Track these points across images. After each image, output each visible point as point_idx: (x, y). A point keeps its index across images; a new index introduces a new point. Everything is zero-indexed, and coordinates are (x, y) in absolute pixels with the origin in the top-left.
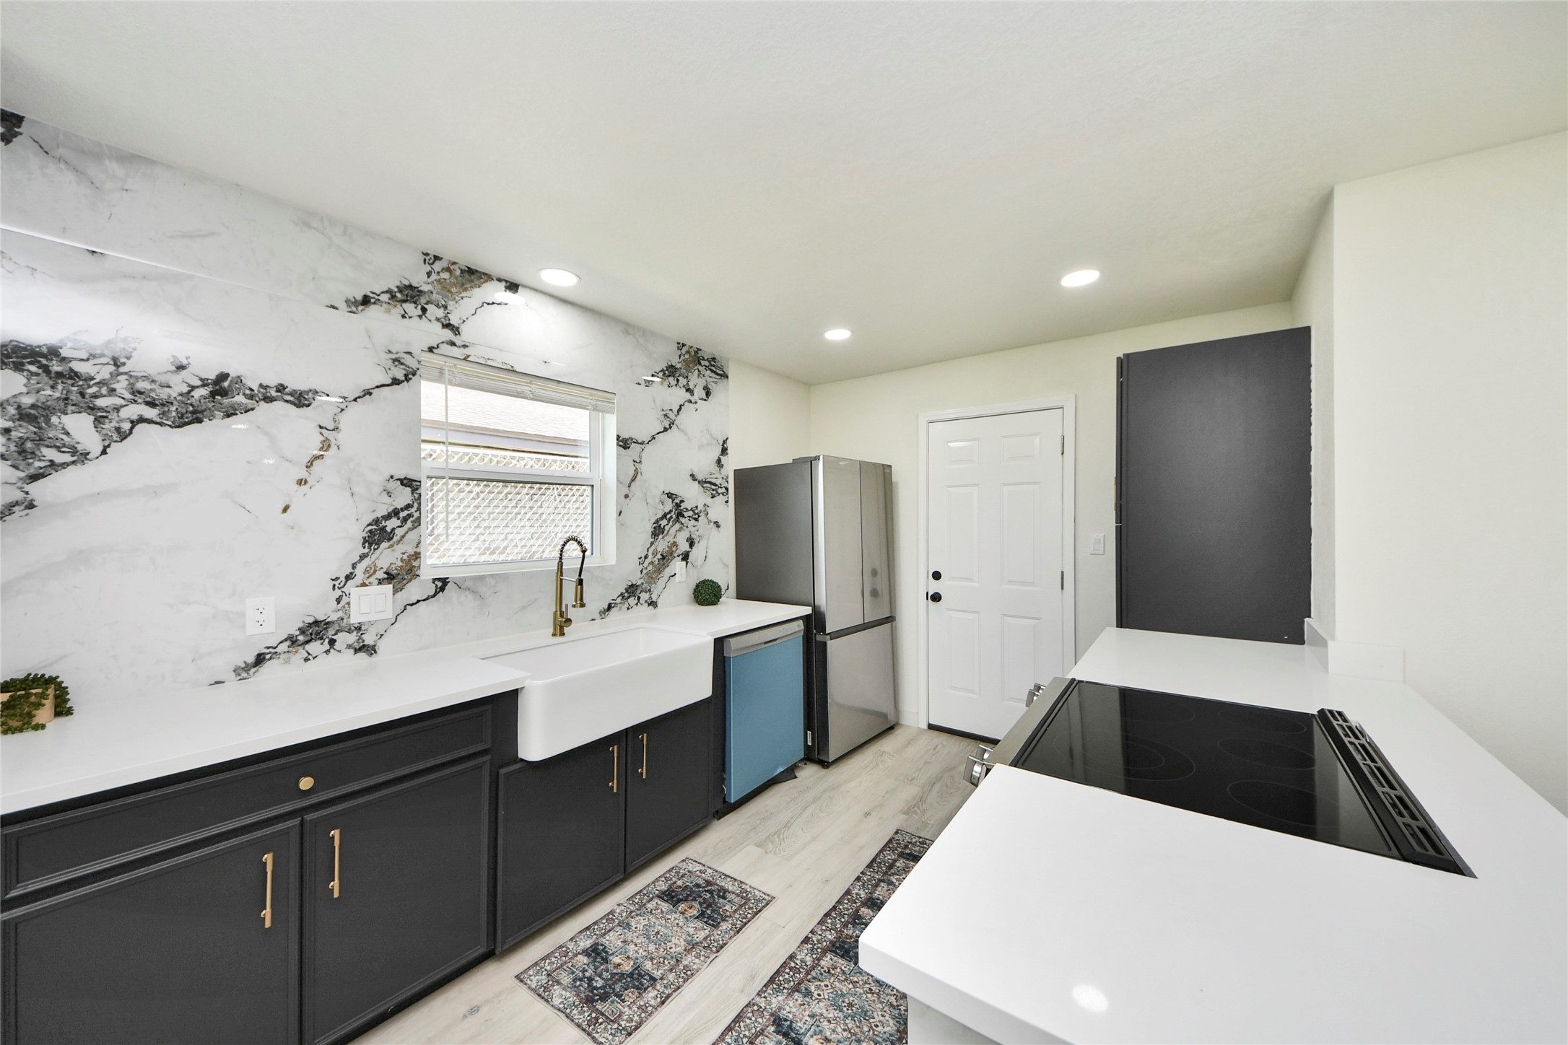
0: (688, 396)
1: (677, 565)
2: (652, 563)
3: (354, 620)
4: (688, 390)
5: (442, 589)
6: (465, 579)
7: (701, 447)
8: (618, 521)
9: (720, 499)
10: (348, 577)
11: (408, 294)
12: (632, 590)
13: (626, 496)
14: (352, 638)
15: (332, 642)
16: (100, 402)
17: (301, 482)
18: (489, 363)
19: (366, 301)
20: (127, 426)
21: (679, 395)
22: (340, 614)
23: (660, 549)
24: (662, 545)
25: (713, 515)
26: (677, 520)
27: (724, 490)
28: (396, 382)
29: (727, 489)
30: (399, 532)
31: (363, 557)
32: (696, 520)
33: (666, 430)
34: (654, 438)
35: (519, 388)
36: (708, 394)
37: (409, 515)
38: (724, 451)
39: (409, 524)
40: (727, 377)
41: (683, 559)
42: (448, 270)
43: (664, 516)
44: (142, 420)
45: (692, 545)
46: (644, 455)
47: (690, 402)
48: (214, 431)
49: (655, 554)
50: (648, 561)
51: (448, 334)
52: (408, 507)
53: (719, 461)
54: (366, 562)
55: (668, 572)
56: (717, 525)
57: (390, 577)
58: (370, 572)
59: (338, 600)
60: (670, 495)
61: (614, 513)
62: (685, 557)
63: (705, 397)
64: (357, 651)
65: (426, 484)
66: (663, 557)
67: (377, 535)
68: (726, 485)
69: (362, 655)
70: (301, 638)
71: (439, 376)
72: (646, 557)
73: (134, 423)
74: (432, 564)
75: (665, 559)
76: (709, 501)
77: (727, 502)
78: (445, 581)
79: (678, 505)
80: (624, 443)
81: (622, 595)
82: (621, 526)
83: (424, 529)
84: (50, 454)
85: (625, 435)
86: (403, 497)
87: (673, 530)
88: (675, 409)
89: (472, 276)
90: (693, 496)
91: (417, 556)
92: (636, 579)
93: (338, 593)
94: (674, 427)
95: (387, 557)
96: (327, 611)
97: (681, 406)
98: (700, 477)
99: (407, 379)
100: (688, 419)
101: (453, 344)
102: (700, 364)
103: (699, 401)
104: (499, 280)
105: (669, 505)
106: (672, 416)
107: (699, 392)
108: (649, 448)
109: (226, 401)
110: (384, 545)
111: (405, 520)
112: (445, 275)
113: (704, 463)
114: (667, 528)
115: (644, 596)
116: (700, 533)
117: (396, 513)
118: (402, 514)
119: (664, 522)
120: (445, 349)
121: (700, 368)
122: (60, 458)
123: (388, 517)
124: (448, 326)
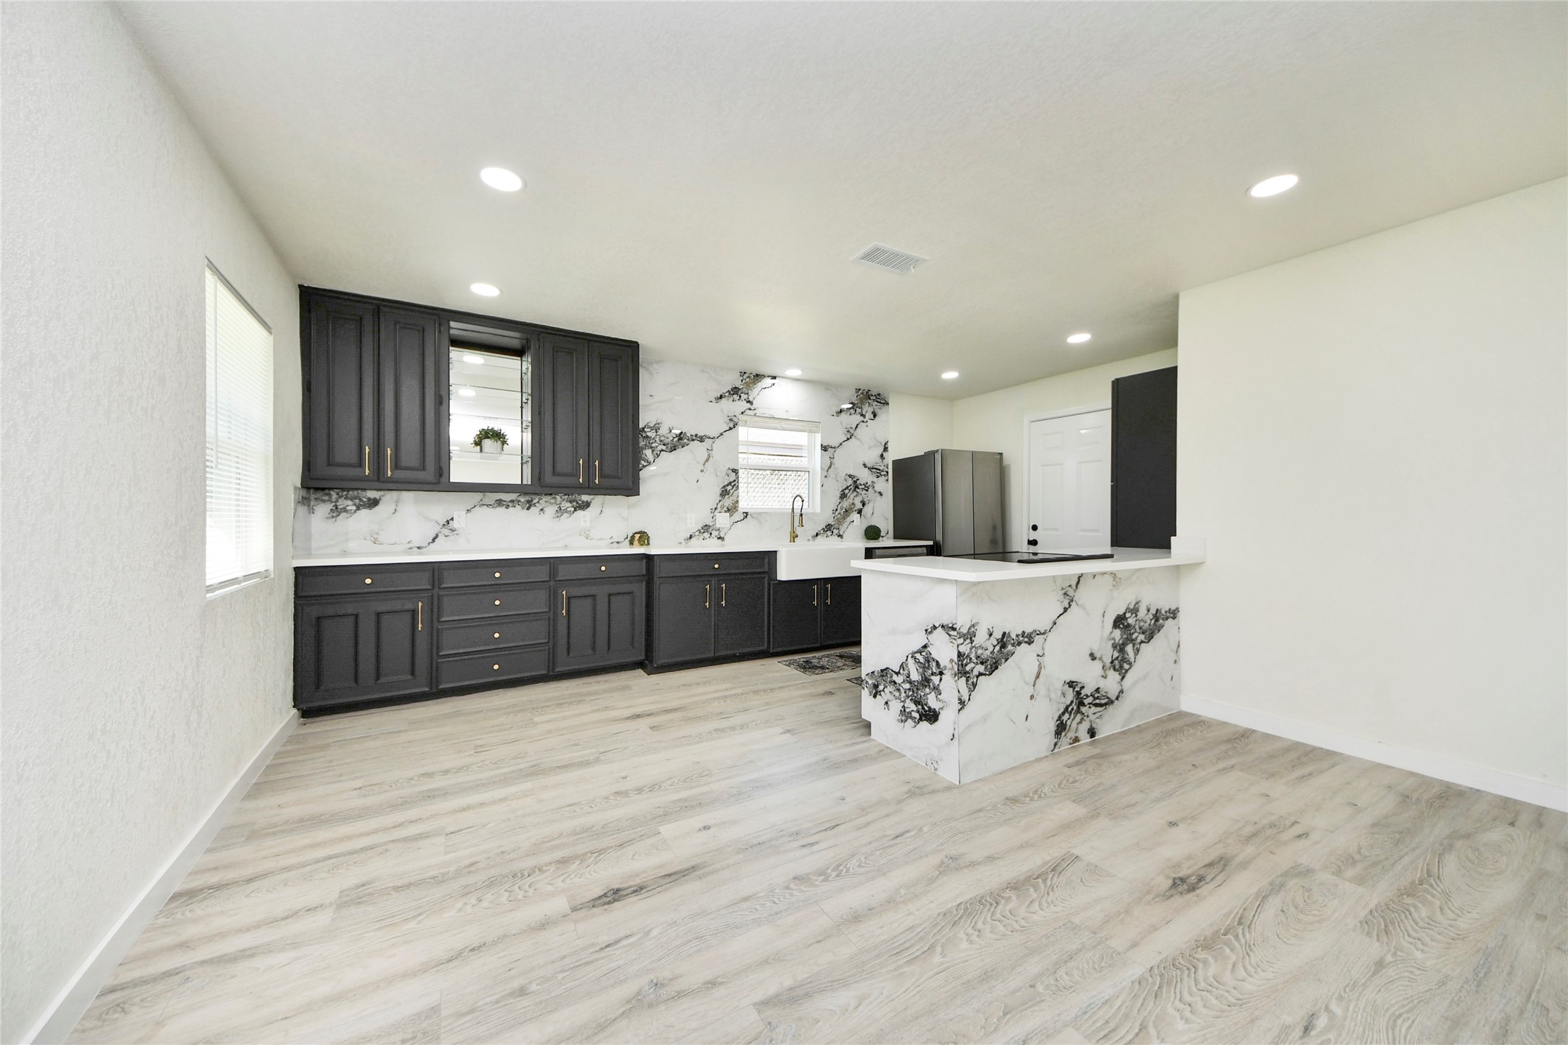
0: (862, 418)
1: (855, 516)
2: (840, 513)
3: (718, 526)
4: (862, 415)
5: (746, 517)
6: (755, 513)
7: (870, 448)
8: (821, 490)
9: (883, 478)
10: (716, 509)
11: (735, 391)
12: (829, 528)
13: (826, 477)
14: (717, 533)
15: (711, 534)
16: (653, 445)
17: (702, 471)
18: (764, 415)
19: (721, 397)
20: (659, 453)
21: (858, 418)
22: (713, 523)
23: (844, 506)
24: (846, 504)
25: (878, 488)
26: (855, 490)
27: (885, 473)
28: (731, 429)
29: (887, 472)
30: (731, 491)
31: (720, 501)
32: (867, 490)
33: (848, 439)
34: (841, 444)
35: (776, 425)
36: (875, 416)
37: (734, 484)
38: (886, 449)
39: (735, 488)
40: (888, 404)
41: (858, 513)
42: (749, 377)
43: (847, 487)
44: (662, 450)
45: (864, 505)
46: (835, 454)
47: (863, 422)
48: (680, 452)
49: (842, 508)
50: (837, 512)
51: (748, 405)
52: (735, 481)
53: (882, 456)
54: (721, 503)
55: (849, 519)
56: (881, 494)
57: (728, 510)
58: (722, 507)
59: (713, 518)
60: (850, 476)
61: (819, 486)
62: (860, 512)
63: (873, 418)
64: (718, 538)
65: (740, 473)
66: (846, 511)
67: (724, 493)
68: (886, 470)
69: (719, 540)
70: (702, 531)
71: (745, 424)
72: (836, 510)
73: (660, 451)
74: (743, 506)
75: (847, 512)
76: (875, 480)
77: (887, 480)
78: (747, 513)
79: (855, 482)
80: (824, 448)
81: (823, 529)
82: (823, 492)
83: (741, 490)
84: (643, 462)
85: (825, 444)
86: (733, 477)
87: (852, 496)
88: (854, 427)
89: (758, 377)
90: (865, 476)
91: (737, 502)
92: (831, 521)
93: (712, 515)
94: (853, 437)
95: (728, 502)
96: (709, 522)
97: (857, 425)
98: (869, 465)
99: (734, 427)
100: (863, 432)
101: (750, 409)
102: (870, 399)
103: (869, 421)
104: (768, 377)
105: (850, 482)
106: (852, 431)
107: (869, 415)
108: (838, 450)
109: (682, 442)
110: (727, 496)
111: (733, 487)
112: (748, 380)
113: (872, 457)
114: (848, 494)
115: (836, 531)
116: (869, 498)
117: (730, 483)
118: (733, 484)
119: (847, 491)
120: (748, 412)
121: (870, 401)
122: (646, 464)
123: (728, 485)
124: (748, 402)
